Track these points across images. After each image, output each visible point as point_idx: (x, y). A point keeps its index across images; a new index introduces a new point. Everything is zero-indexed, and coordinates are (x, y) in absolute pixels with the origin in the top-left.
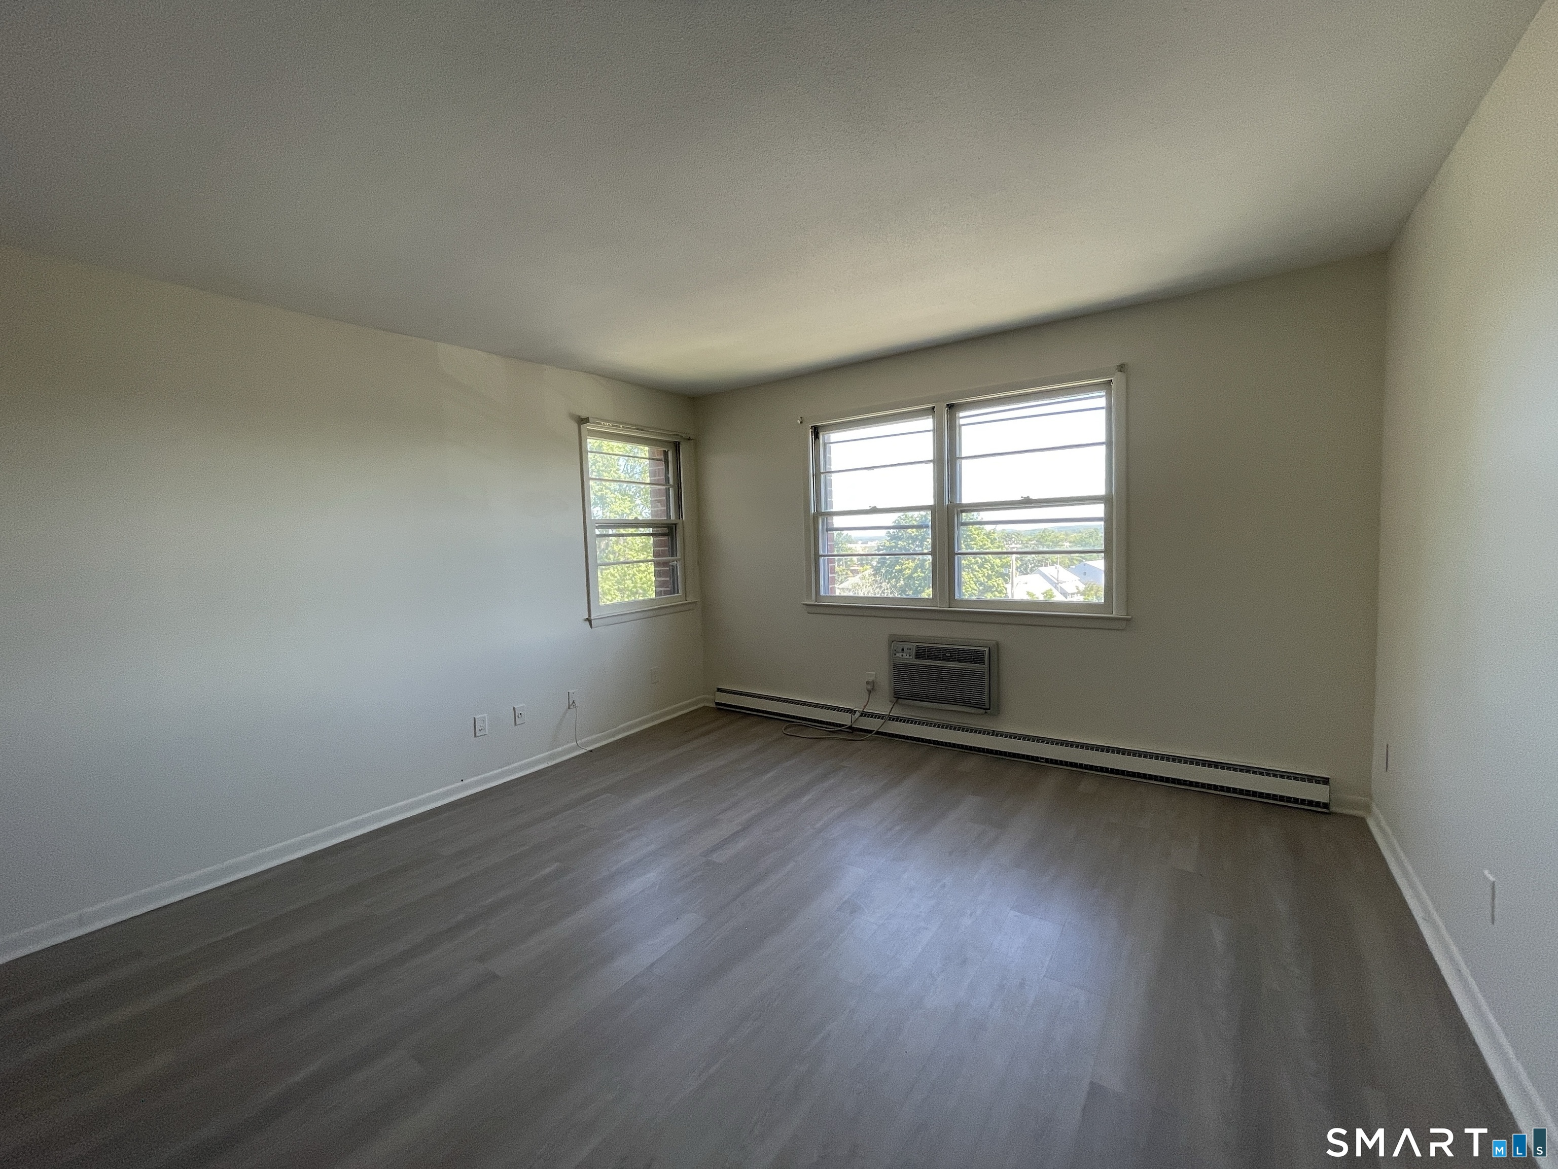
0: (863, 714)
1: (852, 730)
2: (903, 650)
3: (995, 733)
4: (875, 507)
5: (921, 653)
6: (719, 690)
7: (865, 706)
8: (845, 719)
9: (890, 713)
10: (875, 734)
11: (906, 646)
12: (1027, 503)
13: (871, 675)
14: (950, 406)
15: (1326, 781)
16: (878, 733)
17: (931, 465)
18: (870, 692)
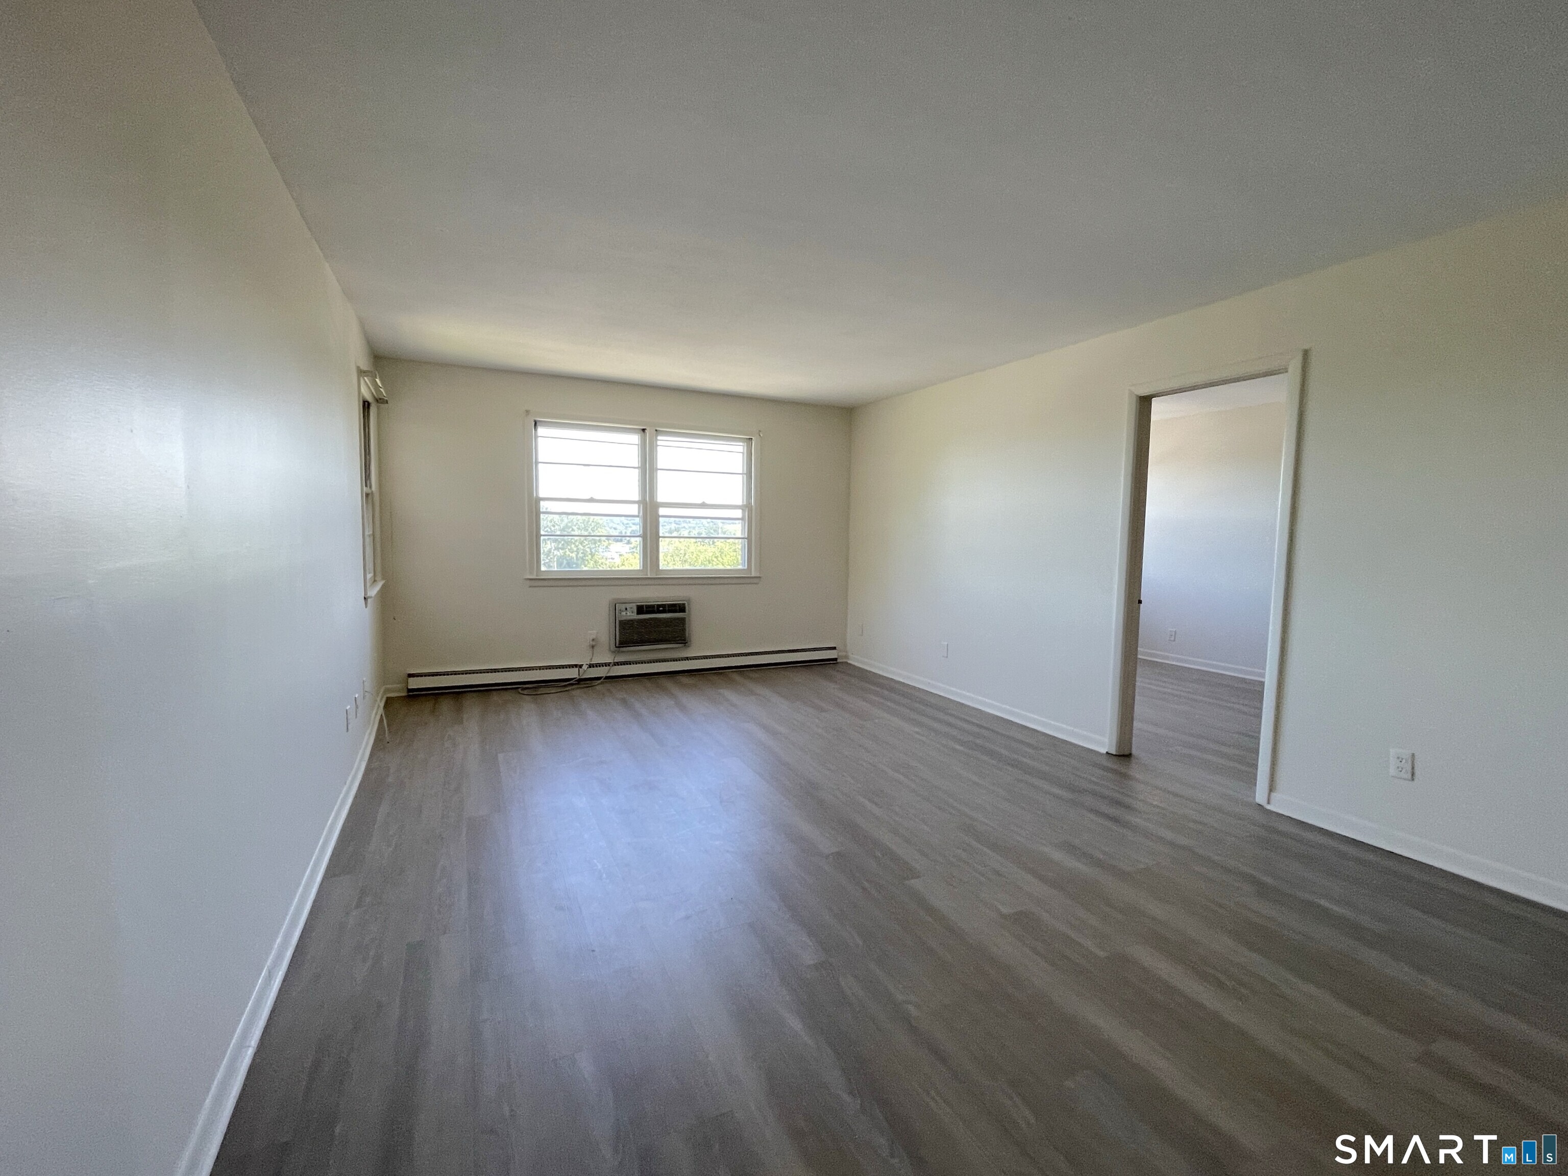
0: (591, 666)
1: (580, 681)
2: (626, 609)
3: (687, 659)
4: (592, 498)
5: (641, 610)
6: (410, 676)
7: (591, 659)
8: (573, 674)
9: (614, 660)
10: (604, 679)
11: (628, 606)
12: (703, 506)
13: (592, 634)
14: (644, 430)
15: (834, 648)
16: (607, 678)
17: (637, 471)
18: (593, 647)
